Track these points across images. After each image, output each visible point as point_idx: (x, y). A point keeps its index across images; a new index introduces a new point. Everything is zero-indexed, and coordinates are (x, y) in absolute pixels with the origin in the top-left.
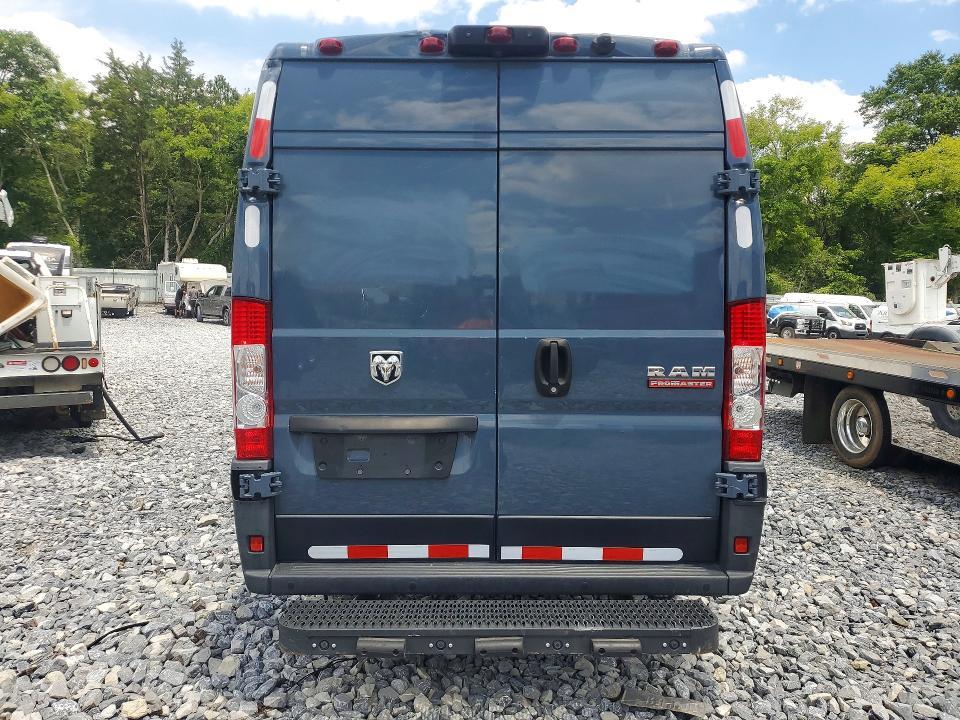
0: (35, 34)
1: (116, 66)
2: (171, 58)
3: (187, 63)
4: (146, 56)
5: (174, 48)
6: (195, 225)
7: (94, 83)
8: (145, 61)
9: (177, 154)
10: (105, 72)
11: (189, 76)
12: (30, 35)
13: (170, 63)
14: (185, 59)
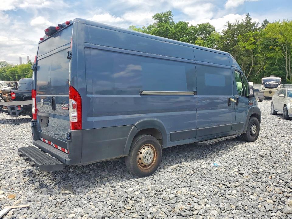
0: (209, 23)
1: (230, 26)
2: (245, 19)
3: (250, 19)
4: (238, 21)
5: (246, 15)
6: (251, 70)
7: (222, 32)
8: (238, 22)
9: (244, 49)
10: (226, 28)
11: (250, 23)
12: (208, 23)
13: (245, 21)
14: (250, 18)
